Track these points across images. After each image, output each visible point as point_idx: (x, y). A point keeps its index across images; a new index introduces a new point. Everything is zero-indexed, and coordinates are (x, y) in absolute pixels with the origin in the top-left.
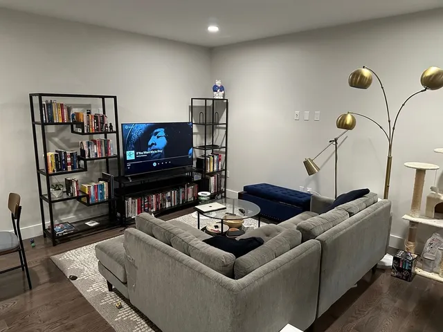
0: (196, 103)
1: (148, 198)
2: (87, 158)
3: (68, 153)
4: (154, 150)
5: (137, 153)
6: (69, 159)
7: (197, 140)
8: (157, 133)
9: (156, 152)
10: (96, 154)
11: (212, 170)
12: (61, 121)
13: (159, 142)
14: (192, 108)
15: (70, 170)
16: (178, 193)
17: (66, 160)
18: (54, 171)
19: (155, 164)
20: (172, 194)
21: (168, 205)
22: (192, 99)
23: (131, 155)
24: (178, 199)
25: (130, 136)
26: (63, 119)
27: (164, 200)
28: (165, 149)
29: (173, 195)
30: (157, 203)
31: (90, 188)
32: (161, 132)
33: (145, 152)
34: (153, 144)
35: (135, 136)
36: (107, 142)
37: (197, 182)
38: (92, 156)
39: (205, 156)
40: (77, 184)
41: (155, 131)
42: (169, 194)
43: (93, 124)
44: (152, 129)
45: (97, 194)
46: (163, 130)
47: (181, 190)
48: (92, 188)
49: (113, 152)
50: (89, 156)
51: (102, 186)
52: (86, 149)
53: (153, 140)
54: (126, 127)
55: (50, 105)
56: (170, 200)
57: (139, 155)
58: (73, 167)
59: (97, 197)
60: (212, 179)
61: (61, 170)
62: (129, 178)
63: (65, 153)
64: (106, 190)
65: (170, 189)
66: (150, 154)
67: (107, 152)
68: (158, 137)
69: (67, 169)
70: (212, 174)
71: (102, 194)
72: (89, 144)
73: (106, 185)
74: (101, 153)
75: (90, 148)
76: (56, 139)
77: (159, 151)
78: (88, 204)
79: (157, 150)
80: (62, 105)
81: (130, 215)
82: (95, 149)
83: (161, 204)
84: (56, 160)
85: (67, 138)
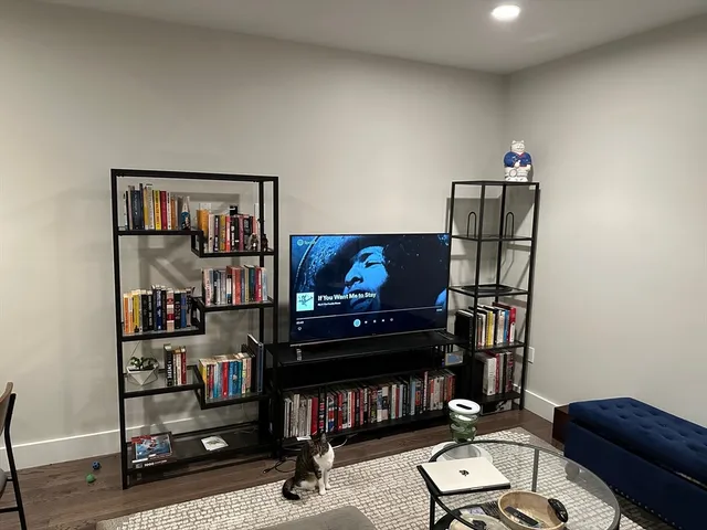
0: (462, 191)
1: (337, 397)
2: (209, 305)
3: (171, 292)
4: (357, 292)
5: (320, 298)
6: (170, 307)
7: (459, 273)
8: (367, 255)
9: (361, 296)
10: (230, 298)
11: (491, 343)
12: (159, 228)
13: (370, 275)
14: (452, 202)
15: (171, 328)
16: (407, 391)
17: (164, 309)
18: (137, 330)
19: (357, 323)
20: (392, 392)
21: (381, 416)
22: (454, 184)
23: (306, 302)
24: (407, 404)
25: (308, 259)
26: (164, 224)
27: (373, 405)
28: (383, 290)
29: (394, 396)
30: (357, 411)
31: (212, 367)
32: (376, 254)
33: (337, 297)
34: (355, 279)
35: (319, 260)
36: (254, 273)
37: (452, 368)
38: (221, 302)
39: (474, 309)
40: (183, 361)
41: (363, 252)
42: (385, 391)
43: (228, 234)
44: (355, 247)
45: (225, 381)
46: (380, 249)
47: (415, 384)
48: (217, 370)
49: (265, 294)
50: (214, 301)
51: (238, 365)
52: (209, 288)
53: (357, 269)
54: (300, 243)
55: (137, 196)
56: (386, 404)
57: (323, 301)
58: (178, 325)
59: (226, 389)
60: (492, 363)
61: (152, 328)
62: (299, 351)
63: (164, 293)
64: (246, 374)
65: (388, 382)
66: (349, 300)
67: (253, 294)
68: (368, 265)
69: (164, 327)
70: (491, 352)
71: (238, 382)
72: (215, 276)
73: (246, 365)
74: (240, 295)
75: (218, 284)
76: (164, 263)
77: (367, 295)
79: (363, 292)
80: (163, 195)
81: (295, 432)
82: (229, 287)
83: (366, 414)
84: (145, 306)
85: (186, 261)
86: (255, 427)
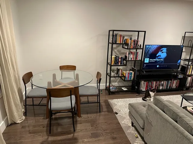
0: (187, 35)
1: (152, 83)
2: (127, 60)
3: (120, 57)
4: (159, 59)
5: (150, 60)
6: (120, 60)
7: (184, 56)
8: (163, 50)
9: (160, 60)
10: (132, 58)
11: (190, 73)
12: (119, 43)
13: (163, 55)
14: (184, 37)
15: (119, 64)
16: (168, 83)
17: (118, 60)
18: (113, 64)
19: (158, 66)
20: (164, 83)
21: (161, 88)
22: (185, 32)
23: (147, 60)
24: (167, 86)
25: (149, 51)
26: (120, 42)
27: (160, 85)
29: (165, 84)
30: (156, 86)
31: (126, 73)
32: (165, 50)
33: (154, 60)
34: (159, 56)
35: (151, 51)
36: (137, 53)
37: (179, 79)
38: (130, 59)
39: (188, 65)
40: (121, 71)
42: (163, 82)
43: (133, 44)
45: (129, 76)
46: (166, 49)
47: (170, 81)
48: (127, 74)
49: (139, 58)
50: (128, 59)
51: (131, 73)
52: (128, 56)
53: (160, 53)
54: (147, 47)
55: (116, 35)
56: (163, 86)
57: (151, 61)
58: (121, 64)
59: (128, 78)
60: (189, 78)
61: (116, 64)
62: (144, 72)
63: (119, 57)
64: (133, 75)
65: (164, 80)
66: (157, 61)
67: (136, 58)
68: (162, 52)
69: (118, 64)
70: (189, 76)
71: (131, 77)
72: (129, 54)
73: (133, 73)
74: (134, 58)
75: (129, 55)
76: (116, 50)
77: (161, 60)
78: (125, 81)
79: (160, 59)
80: (121, 35)
81: (142, 89)
82: (131, 56)
83: (158, 87)
84: (115, 59)
85: (120, 50)
86: (131, 87)
